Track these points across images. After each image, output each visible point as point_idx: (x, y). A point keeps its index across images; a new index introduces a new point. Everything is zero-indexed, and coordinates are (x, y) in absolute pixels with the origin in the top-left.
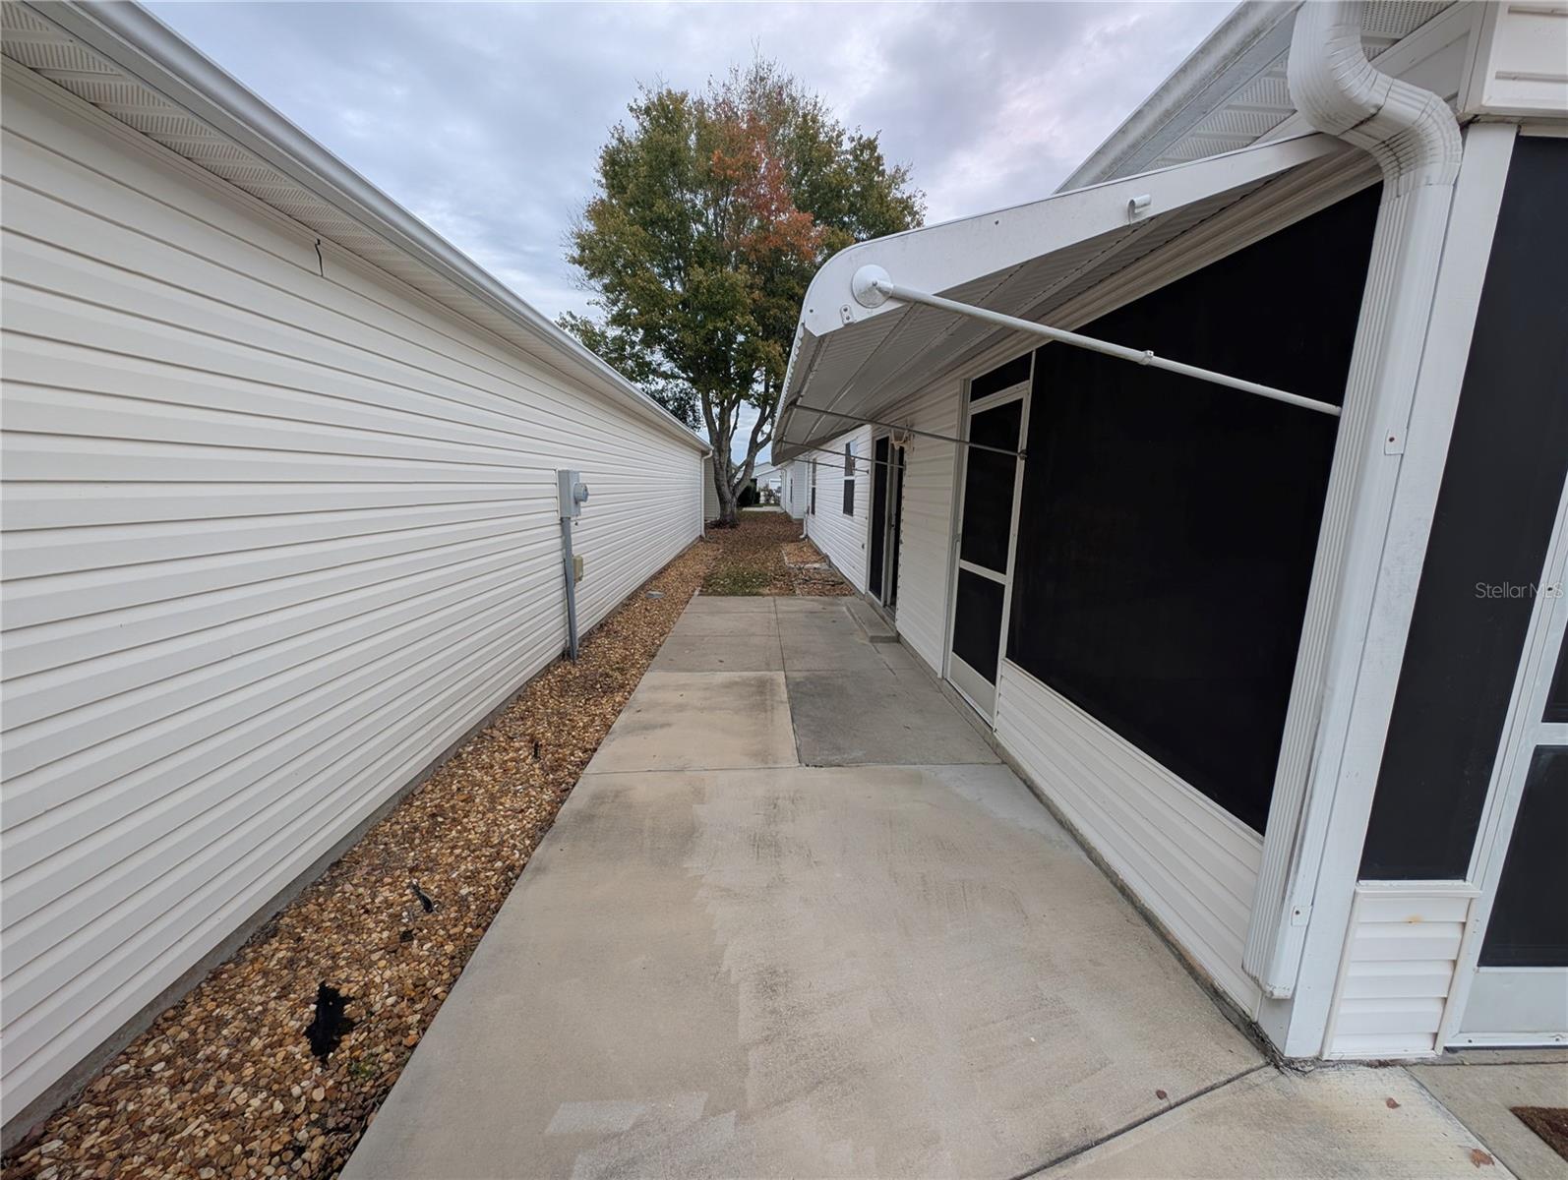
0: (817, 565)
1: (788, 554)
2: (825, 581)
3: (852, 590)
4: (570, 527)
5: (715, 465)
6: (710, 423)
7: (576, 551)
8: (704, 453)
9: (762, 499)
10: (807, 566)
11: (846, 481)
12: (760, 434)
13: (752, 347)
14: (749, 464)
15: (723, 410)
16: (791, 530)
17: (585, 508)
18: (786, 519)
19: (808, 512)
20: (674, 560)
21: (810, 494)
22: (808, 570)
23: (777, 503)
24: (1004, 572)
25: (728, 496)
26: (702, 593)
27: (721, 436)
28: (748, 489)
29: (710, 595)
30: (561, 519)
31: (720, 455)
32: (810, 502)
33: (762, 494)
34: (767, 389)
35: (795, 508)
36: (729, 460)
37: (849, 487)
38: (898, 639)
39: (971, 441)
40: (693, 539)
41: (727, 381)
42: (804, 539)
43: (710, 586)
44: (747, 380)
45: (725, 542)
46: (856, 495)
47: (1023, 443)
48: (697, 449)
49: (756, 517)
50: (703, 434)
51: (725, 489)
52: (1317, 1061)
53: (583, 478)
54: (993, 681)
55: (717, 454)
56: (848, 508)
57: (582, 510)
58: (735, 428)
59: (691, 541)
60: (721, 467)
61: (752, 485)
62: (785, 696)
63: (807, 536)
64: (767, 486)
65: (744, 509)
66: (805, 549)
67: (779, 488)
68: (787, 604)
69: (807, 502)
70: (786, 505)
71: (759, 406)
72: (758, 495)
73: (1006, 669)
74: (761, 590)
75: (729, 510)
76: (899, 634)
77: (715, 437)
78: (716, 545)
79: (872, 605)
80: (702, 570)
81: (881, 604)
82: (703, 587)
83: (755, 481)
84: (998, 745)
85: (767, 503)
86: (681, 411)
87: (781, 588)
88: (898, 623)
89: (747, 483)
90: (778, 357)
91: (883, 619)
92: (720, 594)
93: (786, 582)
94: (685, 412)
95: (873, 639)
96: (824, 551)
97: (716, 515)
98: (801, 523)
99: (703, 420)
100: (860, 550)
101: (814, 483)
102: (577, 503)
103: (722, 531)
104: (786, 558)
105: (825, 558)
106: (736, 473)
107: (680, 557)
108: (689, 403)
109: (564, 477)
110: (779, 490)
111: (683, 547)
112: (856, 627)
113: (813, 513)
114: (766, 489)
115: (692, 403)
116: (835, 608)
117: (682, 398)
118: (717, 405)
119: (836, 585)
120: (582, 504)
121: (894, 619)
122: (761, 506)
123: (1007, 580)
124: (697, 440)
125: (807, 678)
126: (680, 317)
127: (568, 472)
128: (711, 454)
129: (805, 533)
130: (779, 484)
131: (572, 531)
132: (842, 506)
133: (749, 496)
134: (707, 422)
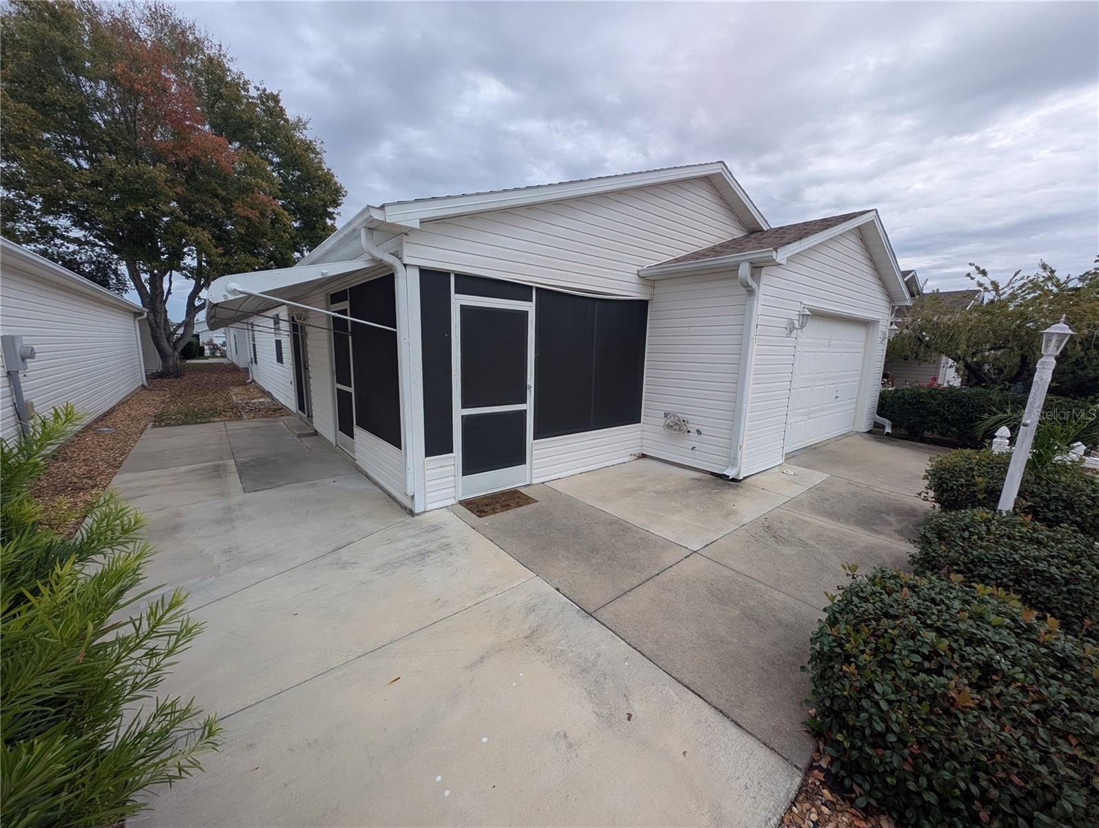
0: (262, 400)
1: (236, 394)
2: (269, 410)
3: (288, 412)
4: (18, 378)
5: (150, 324)
6: (140, 287)
7: (26, 396)
8: (137, 314)
9: (207, 352)
10: (253, 401)
11: (276, 340)
12: (197, 299)
13: (180, 230)
14: (188, 323)
15: (153, 276)
16: (239, 375)
17: (30, 364)
18: (234, 368)
19: (252, 363)
20: (118, 405)
21: (252, 348)
22: (254, 404)
23: (224, 355)
24: (351, 386)
25: (169, 350)
26: (154, 426)
27: (155, 300)
28: (190, 344)
29: (164, 426)
30: (8, 372)
31: (155, 316)
32: (252, 354)
33: (206, 347)
34: (199, 263)
35: (239, 359)
36: (166, 320)
37: (278, 343)
38: (316, 433)
39: (334, 329)
40: (136, 387)
41: (153, 255)
42: (251, 383)
43: (161, 420)
44: (177, 256)
45: (170, 389)
46: (284, 350)
47: (350, 330)
48: (130, 311)
49: (202, 368)
50: (133, 297)
51: (165, 344)
52: (424, 512)
53: (27, 341)
54: (353, 438)
55: (151, 314)
56: (280, 359)
57: (28, 365)
58: (169, 292)
59: (132, 390)
60: (158, 327)
61: (194, 340)
62: (235, 469)
63: (253, 381)
64: (211, 340)
65: (188, 361)
66: (251, 390)
67: (224, 342)
68: (234, 426)
69: (250, 355)
70: (232, 357)
71: (193, 277)
72: (202, 349)
73: (358, 431)
74: (212, 419)
75: (171, 362)
76: (316, 431)
77: (148, 300)
78: (161, 393)
79: (301, 418)
80: (151, 411)
81: (305, 416)
82: (155, 422)
83: (197, 336)
84: (357, 465)
85: (213, 355)
86: (101, 275)
87: (230, 416)
88: (314, 425)
89: (188, 339)
90: (208, 242)
91: (307, 424)
92: (173, 425)
93: (236, 413)
94: (106, 275)
95: (299, 436)
96: (267, 389)
97: (158, 365)
98: (246, 370)
99: (131, 284)
100: (290, 385)
101: (254, 340)
102: (23, 359)
103: (166, 381)
104: (234, 397)
105: (269, 394)
106: (175, 330)
107: (123, 402)
108: (110, 267)
109: (9, 341)
110: (224, 344)
111: (128, 393)
112: (289, 431)
113: (256, 362)
114: (210, 343)
115: (113, 267)
116: (275, 424)
117: (100, 263)
118: (145, 272)
119: (277, 410)
120: (28, 360)
121: (312, 423)
122: (207, 358)
123: (351, 390)
124: (125, 303)
125: (251, 460)
126: (92, 195)
127: (12, 337)
128: (146, 315)
129: (251, 377)
130: (224, 339)
131: (21, 381)
132: (275, 357)
133: (193, 349)
134: (135, 285)
